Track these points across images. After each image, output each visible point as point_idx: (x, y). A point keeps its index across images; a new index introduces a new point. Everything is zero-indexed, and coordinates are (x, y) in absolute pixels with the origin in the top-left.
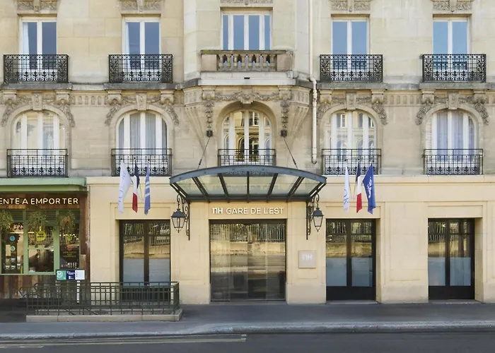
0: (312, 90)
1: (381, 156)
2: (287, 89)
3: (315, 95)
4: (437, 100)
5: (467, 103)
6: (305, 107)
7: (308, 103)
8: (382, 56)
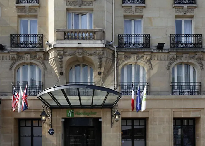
0: (114, 51)
1: (149, 85)
2: (101, 49)
3: (116, 54)
4: (178, 58)
5: (193, 59)
6: (110, 60)
7: (112, 58)
8: (150, 34)
